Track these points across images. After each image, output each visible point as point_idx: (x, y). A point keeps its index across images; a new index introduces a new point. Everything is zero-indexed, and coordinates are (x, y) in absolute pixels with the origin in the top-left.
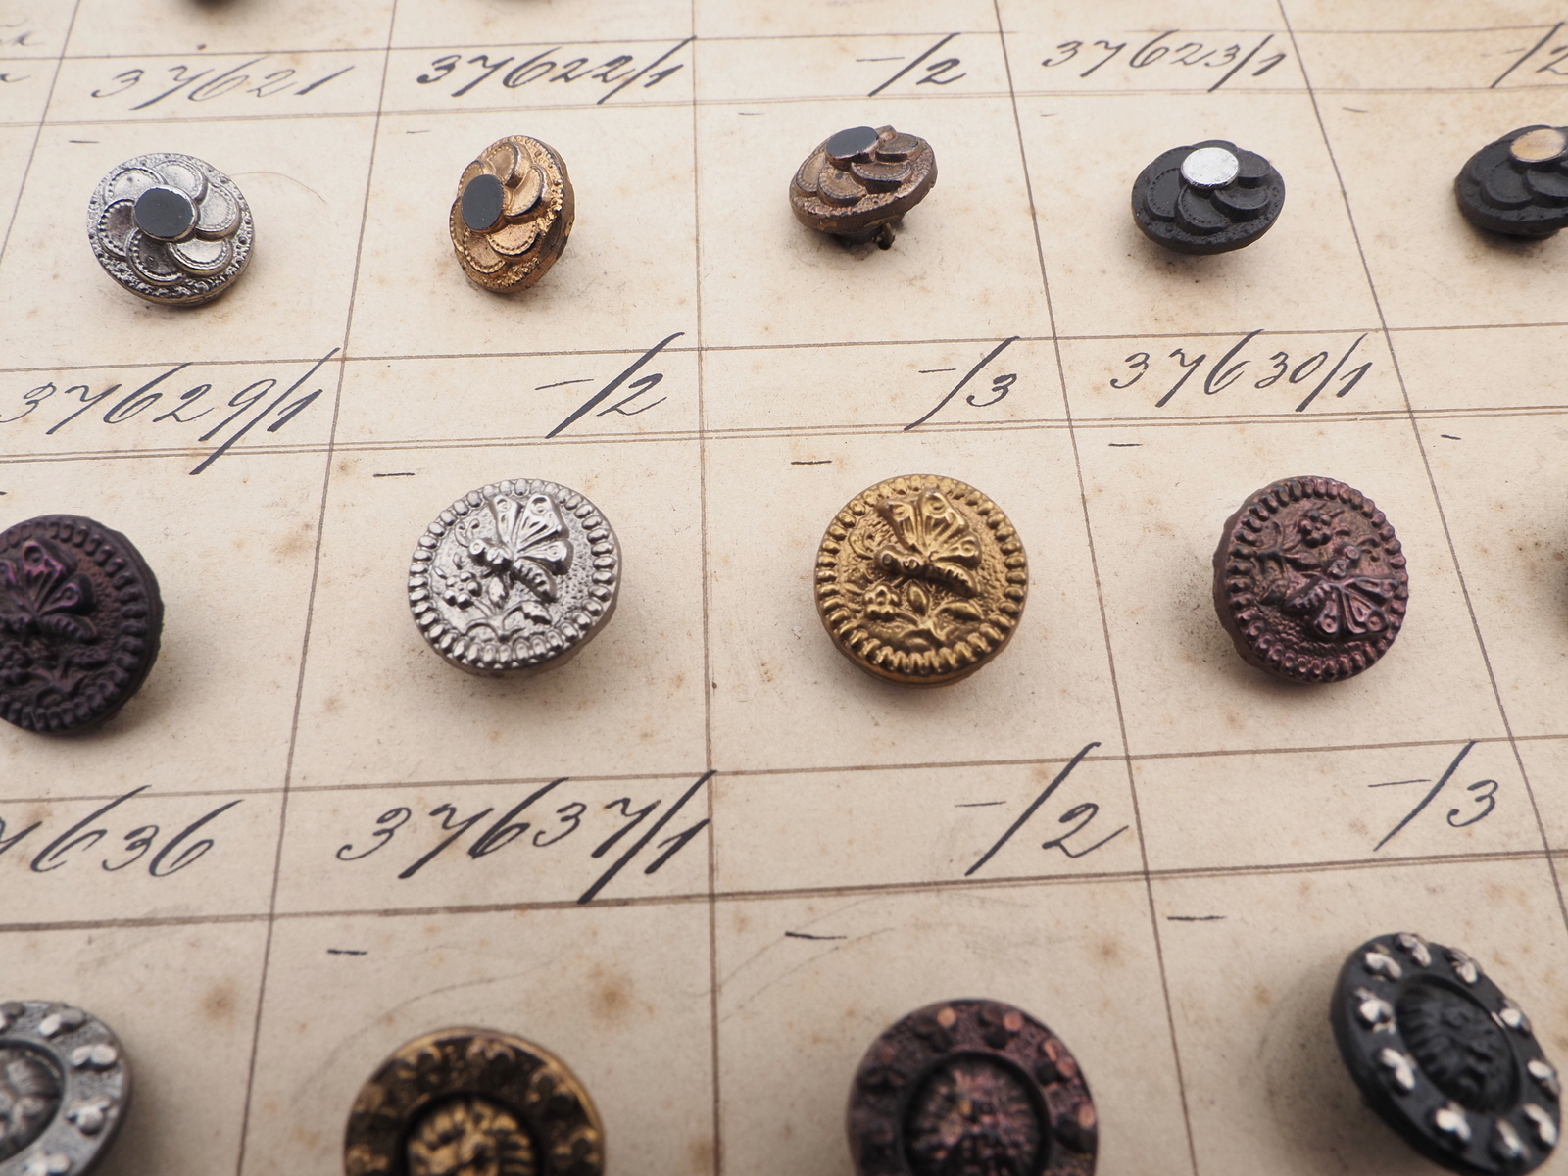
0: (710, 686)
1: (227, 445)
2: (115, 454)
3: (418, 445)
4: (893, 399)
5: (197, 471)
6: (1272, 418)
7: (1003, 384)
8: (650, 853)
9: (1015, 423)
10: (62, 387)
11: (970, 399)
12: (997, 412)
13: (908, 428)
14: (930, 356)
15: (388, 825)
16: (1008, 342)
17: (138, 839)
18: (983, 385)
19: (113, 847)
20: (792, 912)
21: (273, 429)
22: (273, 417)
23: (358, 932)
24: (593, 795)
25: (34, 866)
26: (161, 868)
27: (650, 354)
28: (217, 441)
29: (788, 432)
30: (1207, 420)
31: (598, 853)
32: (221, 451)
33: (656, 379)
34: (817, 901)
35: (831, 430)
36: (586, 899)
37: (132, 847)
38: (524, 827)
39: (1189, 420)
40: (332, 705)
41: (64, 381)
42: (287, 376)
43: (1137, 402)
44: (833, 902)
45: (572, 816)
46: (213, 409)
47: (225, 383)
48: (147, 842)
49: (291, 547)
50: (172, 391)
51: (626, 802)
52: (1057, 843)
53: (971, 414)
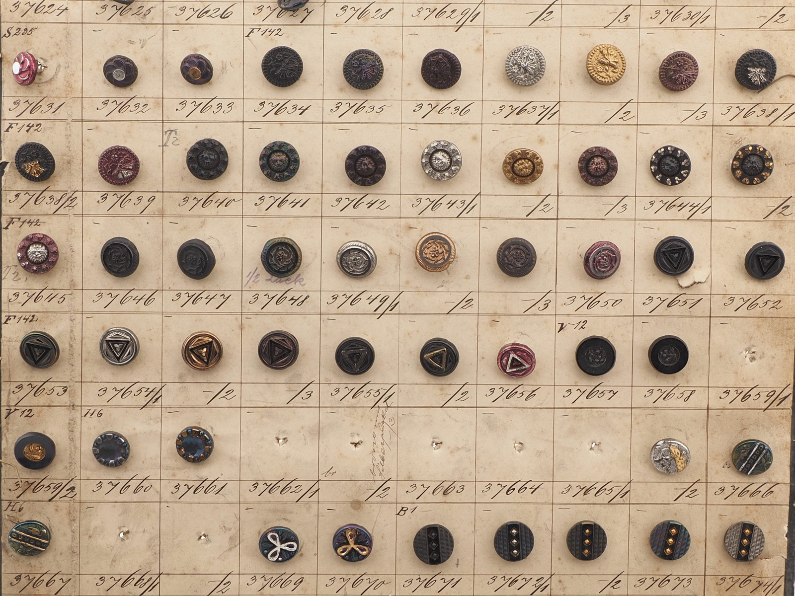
0: (560, 84)
1: (462, 25)
2: (439, 26)
3: (501, 27)
4: (602, 20)
5: (457, 31)
6: (683, 28)
7: (627, 17)
8: (548, 116)
9: (628, 27)
10: (425, 9)
11: (619, 20)
12: (624, 24)
13: (605, 27)
14: (612, 9)
15: (502, 108)
16: (630, 6)
17: (457, 109)
18: (622, 17)
19: (452, 110)
20: (573, 128)
21: (471, 21)
22: (471, 18)
23: (497, 127)
24: (538, 105)
25: (439, 113)
26: (462, 114)
27: (551, 5)
28: (460, 23)
29: (580, 27)
30: (670, 28)
31: (539, 115)
32: (461, 26)
33: (552, 12)
34: (577, 126)
35: (589, 27)
36: (537, 124)
37: (456, 110)
38: (526, 110)
39: (666, 28)
40: (489, 84)
41: (425, 6)
42: (473, 7)
43: (655, 23)
44: (580, 126)
45: (534, 108)
46: (457, 16)
47: (460, 9)
48: (458, 109)
49: (478, 50)
50: (449, 10)
51: (544, 106)
52: (622, 118)
53: (619, 24)
